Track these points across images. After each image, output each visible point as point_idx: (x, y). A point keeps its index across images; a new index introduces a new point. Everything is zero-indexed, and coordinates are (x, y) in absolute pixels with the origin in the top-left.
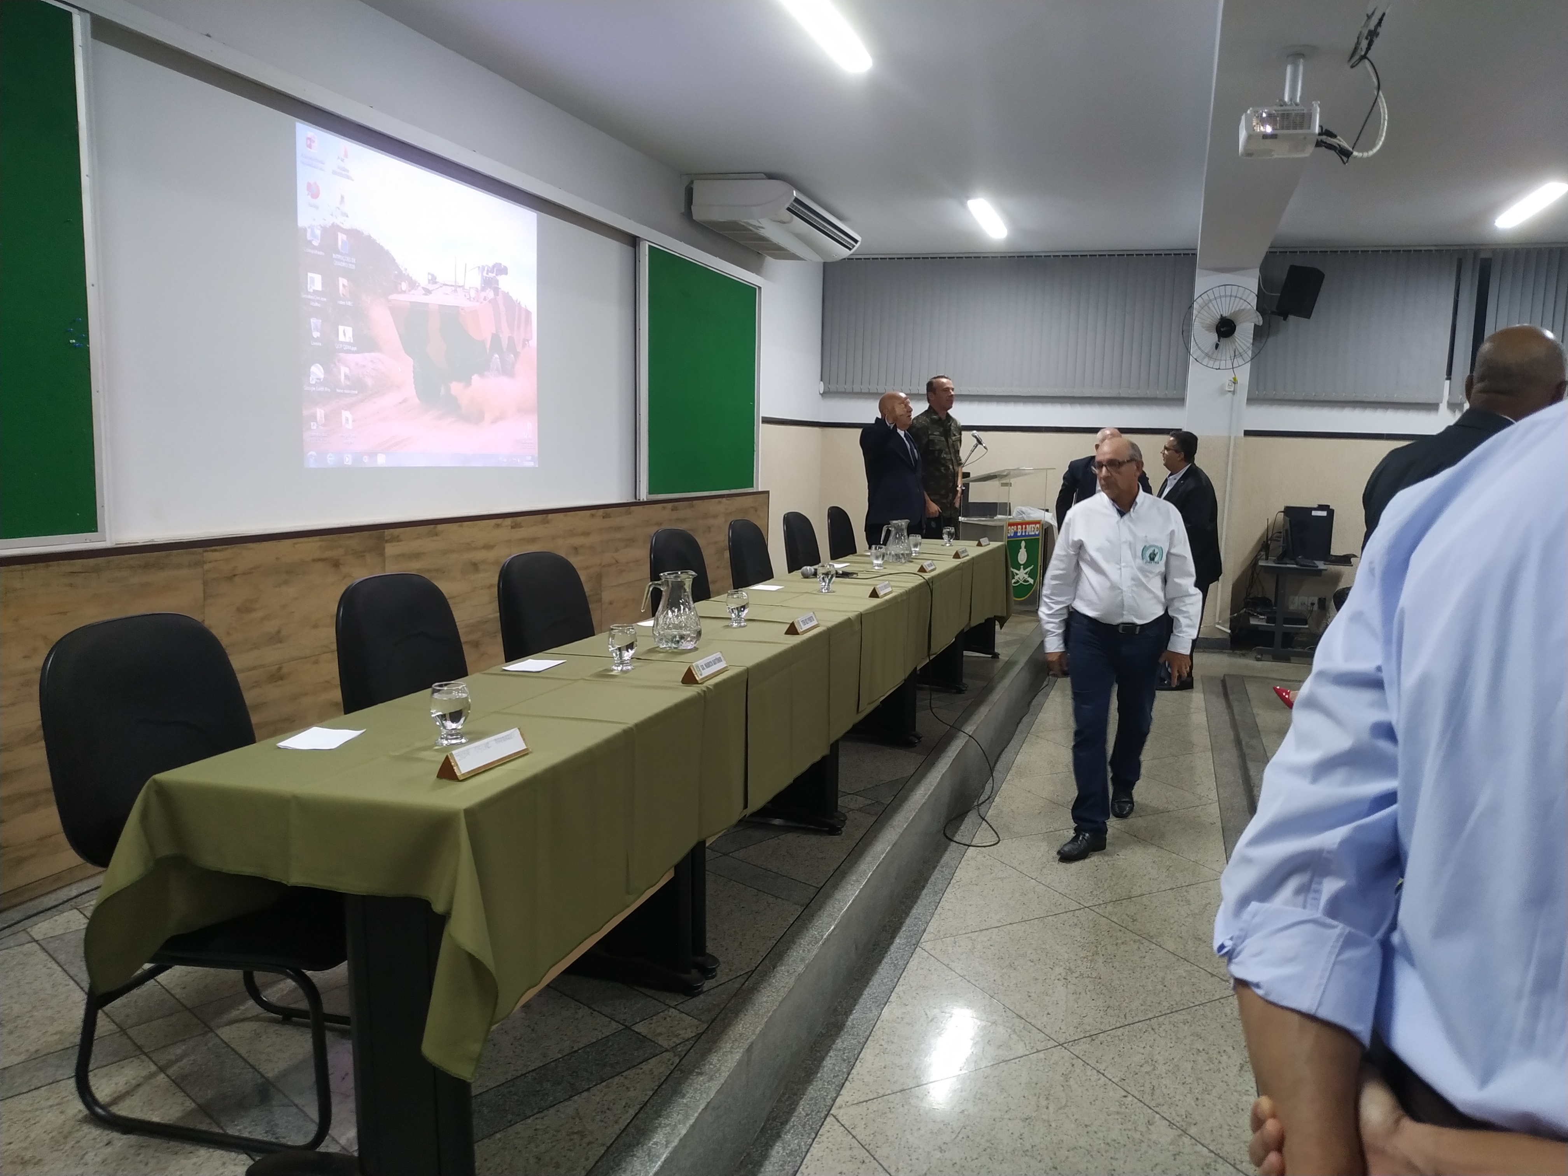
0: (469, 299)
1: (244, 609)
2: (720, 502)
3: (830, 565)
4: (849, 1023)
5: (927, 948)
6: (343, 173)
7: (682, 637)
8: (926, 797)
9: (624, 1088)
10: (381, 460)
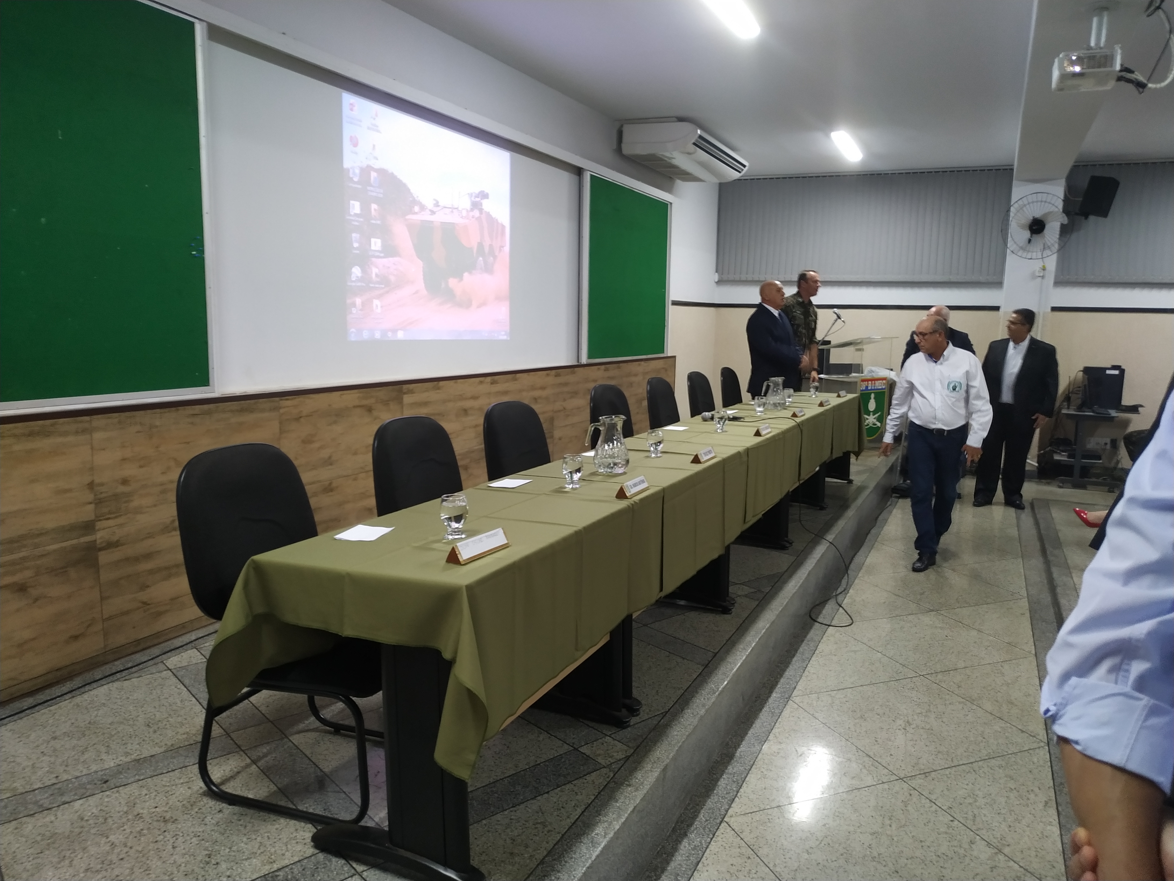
0: (462, 217)
1: (307, 441)
2: (639, 365)
3: (724, 411)
4: (738, 754)
5: (797, 701)
6: (374, 128)
7: (615, 464)
8: (797, 588)
9: (574, 793)
10: (400, 335)
